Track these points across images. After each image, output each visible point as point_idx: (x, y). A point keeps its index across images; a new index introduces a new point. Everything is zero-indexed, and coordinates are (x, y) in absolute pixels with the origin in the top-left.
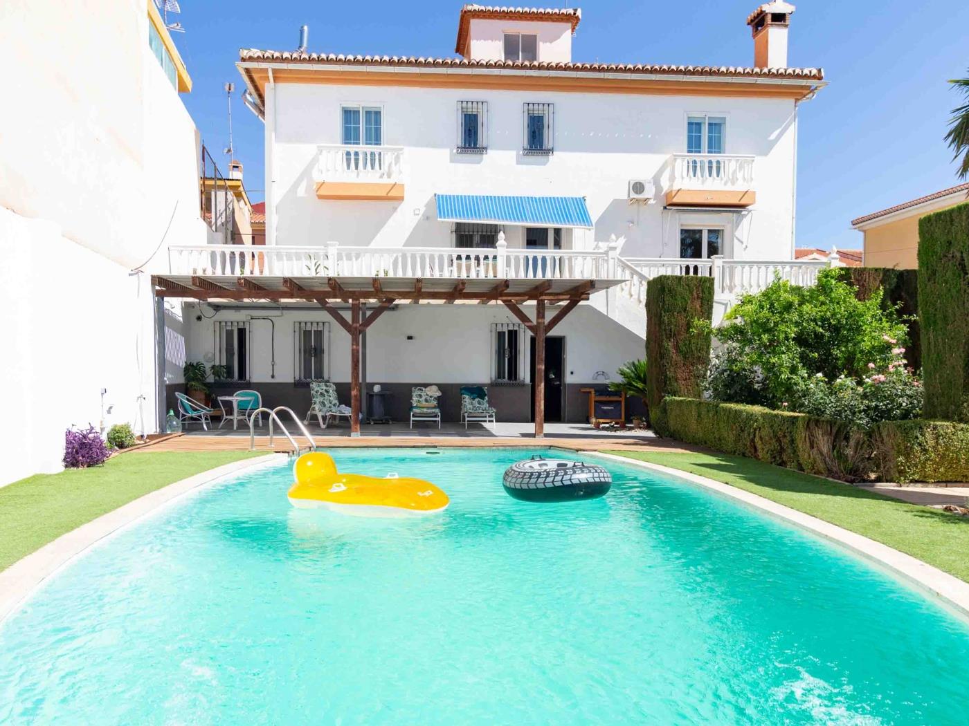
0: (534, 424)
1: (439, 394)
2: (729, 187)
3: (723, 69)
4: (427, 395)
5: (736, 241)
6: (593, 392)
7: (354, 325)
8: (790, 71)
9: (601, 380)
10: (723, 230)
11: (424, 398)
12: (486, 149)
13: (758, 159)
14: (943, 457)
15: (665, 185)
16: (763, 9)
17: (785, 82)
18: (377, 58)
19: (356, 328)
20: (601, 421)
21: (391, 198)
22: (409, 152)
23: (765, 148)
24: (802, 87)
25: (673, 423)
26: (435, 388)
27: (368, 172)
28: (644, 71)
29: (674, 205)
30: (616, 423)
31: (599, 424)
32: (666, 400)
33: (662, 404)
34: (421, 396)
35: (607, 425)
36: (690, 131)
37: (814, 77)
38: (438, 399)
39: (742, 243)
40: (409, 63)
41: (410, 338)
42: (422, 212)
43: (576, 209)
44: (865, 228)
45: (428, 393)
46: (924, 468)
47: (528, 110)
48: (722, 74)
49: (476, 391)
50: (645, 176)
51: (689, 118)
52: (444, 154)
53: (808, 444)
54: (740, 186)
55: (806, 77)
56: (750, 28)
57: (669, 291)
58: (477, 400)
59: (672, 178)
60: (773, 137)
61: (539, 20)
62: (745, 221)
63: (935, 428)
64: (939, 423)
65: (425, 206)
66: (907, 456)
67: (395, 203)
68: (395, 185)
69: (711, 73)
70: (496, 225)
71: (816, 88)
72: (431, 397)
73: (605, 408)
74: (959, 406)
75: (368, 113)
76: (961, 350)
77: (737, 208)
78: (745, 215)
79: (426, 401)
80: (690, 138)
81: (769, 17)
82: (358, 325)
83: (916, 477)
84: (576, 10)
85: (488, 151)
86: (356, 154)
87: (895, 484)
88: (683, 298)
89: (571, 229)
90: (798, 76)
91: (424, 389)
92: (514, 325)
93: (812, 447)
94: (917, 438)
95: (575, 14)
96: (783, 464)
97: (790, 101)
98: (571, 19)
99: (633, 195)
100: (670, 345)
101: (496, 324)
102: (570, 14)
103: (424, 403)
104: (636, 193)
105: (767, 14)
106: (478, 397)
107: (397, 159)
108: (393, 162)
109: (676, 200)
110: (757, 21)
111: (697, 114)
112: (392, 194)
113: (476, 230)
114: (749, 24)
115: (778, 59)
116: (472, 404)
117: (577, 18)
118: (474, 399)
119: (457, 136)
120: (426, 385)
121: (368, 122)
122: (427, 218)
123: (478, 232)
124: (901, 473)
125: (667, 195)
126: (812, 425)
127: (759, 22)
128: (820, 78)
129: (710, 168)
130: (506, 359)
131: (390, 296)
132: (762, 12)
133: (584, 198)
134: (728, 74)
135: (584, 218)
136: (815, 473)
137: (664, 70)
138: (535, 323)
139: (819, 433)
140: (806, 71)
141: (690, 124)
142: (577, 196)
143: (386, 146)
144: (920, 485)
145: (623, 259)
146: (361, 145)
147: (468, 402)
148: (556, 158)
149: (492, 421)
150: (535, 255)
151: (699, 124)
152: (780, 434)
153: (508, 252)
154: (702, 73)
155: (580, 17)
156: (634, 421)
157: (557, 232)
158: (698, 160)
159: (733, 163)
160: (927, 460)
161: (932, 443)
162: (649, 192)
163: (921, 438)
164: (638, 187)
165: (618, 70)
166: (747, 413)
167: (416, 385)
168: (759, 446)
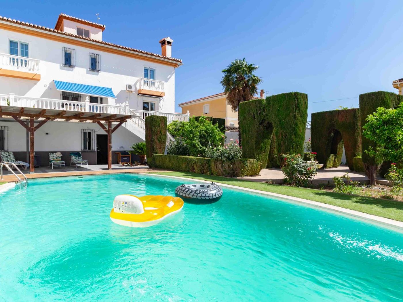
0: (108, 165)
1: (61, 155)
2: (157, 90)
3: (155, 54)
4: (56, 156)
5: (159, 107)
6: (120, 154)
7: (32, 128)
8: (173, 59)
9: (122, 150)
10: (155, 103)
11: (55, 157)
12: (75, 66)
13: (165, 83)
14: (251, 168)
15: (138, 87)
16: (165, 39)
17: (172, 61)
18: (27, 23)
19: (32, 129)
20: (124, 163)
21: (35, 79)
22: (42, 63)
23: (167, 80)
24: (176, 64)
25: (157, 163)
26: (60, 153)
27: (24, 67)
28: (131, 50)
29: (141, 94)
30: (129, 164)
31: (124, 164)
32: (154, 155)
33: (152, 157)
34: (54, 156)
35: (126, 165)
36: (145, 71)
37: (179, 62)
38: (61, 157)
39: (161, 107)
40: (42, 29)
41: (47, 134)
42: (48, 86)
43: (109, 92)
44: (182, 107)
45: (57, 155)
46: (247, 172)
47: (91, 55)
48: (155, 56)
49: (77, 154)
50: (132, 83)
51: (145, 67)
52: (58, 66)
53: (216, 167)
54: (160, 90)
55: (177, 61)
56: (160, 44)
57: (155, 120)
58: (78, 157)
59: (140, 85)
60: (168, 77)
61: (90, 26)
62: (162, 101)
63: (250, 161)
64: (250, 159)
65: (50, 84)
66: (244, 169)
67: (35, 81)
68: (36, 74)
69: (151, 55)
70: (79, 94)
71: (180, 65)
72: (58, 157)
73: (124, 159)
74: (254, 154)
75: (22, 45)
76: (254, 139)
77: (159, 97)
78: (161, 99)
79: (56, 158)
80: (145, 73)
81: (166, 42)
82: (34, 128)
83: (246, 175)
84: (104, 26)
85: (76, 67)
86: (17, 60)
87: (241, 177)
88: (159, 123)
89: (107, 98)
90: (175, 61)
91: (54, 154)
92: (90, 130)
93: (217, 168)
94: (246, 163)
95: (103, 27)
96: (204, 173)
97: (172, 68)
98: (102, 28)
99: (128, 89)
100: (155, 137)
101: (84, 130)
102: (102, 26)
103: (55, 159)
104: (129, 89)
105: (166, 41)
106: (78, 156)
107: (37, 64)
108: (35, 65)
109: (142, 92)
110: (162, 42)
111: (147, 67)
112: (34, 77)
113: (71, 95)
114: (160, 43)
115: (169, 54)
116: (76, 159)
117: (104, 28)
118: (76, 157)
119: (63, 59)
120: (55, 152)
121: (22, 48)
122: (50, 88)
123: (72, 96)
124: (243, 174)
125: (139, 90)
126: (216, 161)
127: (163, 43)
128: (181, 62)
129: (152, 84)
130: (87, 142)
131: (49, 117)
132: (164, 40)
133: (111, 88)
134: (156, 56)
135: (112, 95)
136: (218, 175)
137: (138, 51)
138: (108, 129)
139: (218, 163)
140: (178, 60)
141: (145, 69)
142: (109, 87)
143: (31, 58)
144: (246, 177)
145: (131, 110)
146: (19, 56)
147: (74, 158)
148: (101, 73)
149: (86, 165)
150: (97, 105)
151: (147, 70)
152: (204, 164)
153: (90, 104)
154: (149, 54)
155: (105, 28)
156: (135, 163)
157: (102, 99)
158: (148, 80)
159: (158, 83)
160: (248, 169)
161: (249, 165)
162: (133, 89)
163: (247, 163)
164: (130, 87)
165: (123, 48)
166: (190, 158)
167: (51, 152)
168: (196, 168)
